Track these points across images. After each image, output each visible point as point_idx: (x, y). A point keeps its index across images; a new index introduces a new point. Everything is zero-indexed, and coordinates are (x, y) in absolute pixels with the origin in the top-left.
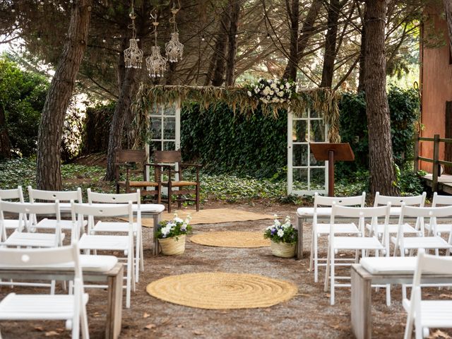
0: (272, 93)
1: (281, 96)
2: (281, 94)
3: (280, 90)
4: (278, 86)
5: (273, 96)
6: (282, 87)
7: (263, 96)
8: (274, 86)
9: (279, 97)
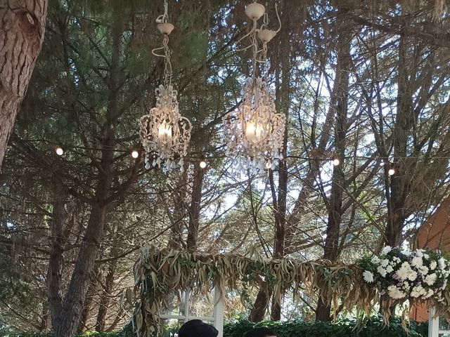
0: (413, 277)
1: (430, 283)
2: (431, 279)
3: (430, 272)
4: (426, 263)
5: (415, 283)
6: (433, 265)
7: (396, 282)
8: (417, 262)
9: (425, 286)
